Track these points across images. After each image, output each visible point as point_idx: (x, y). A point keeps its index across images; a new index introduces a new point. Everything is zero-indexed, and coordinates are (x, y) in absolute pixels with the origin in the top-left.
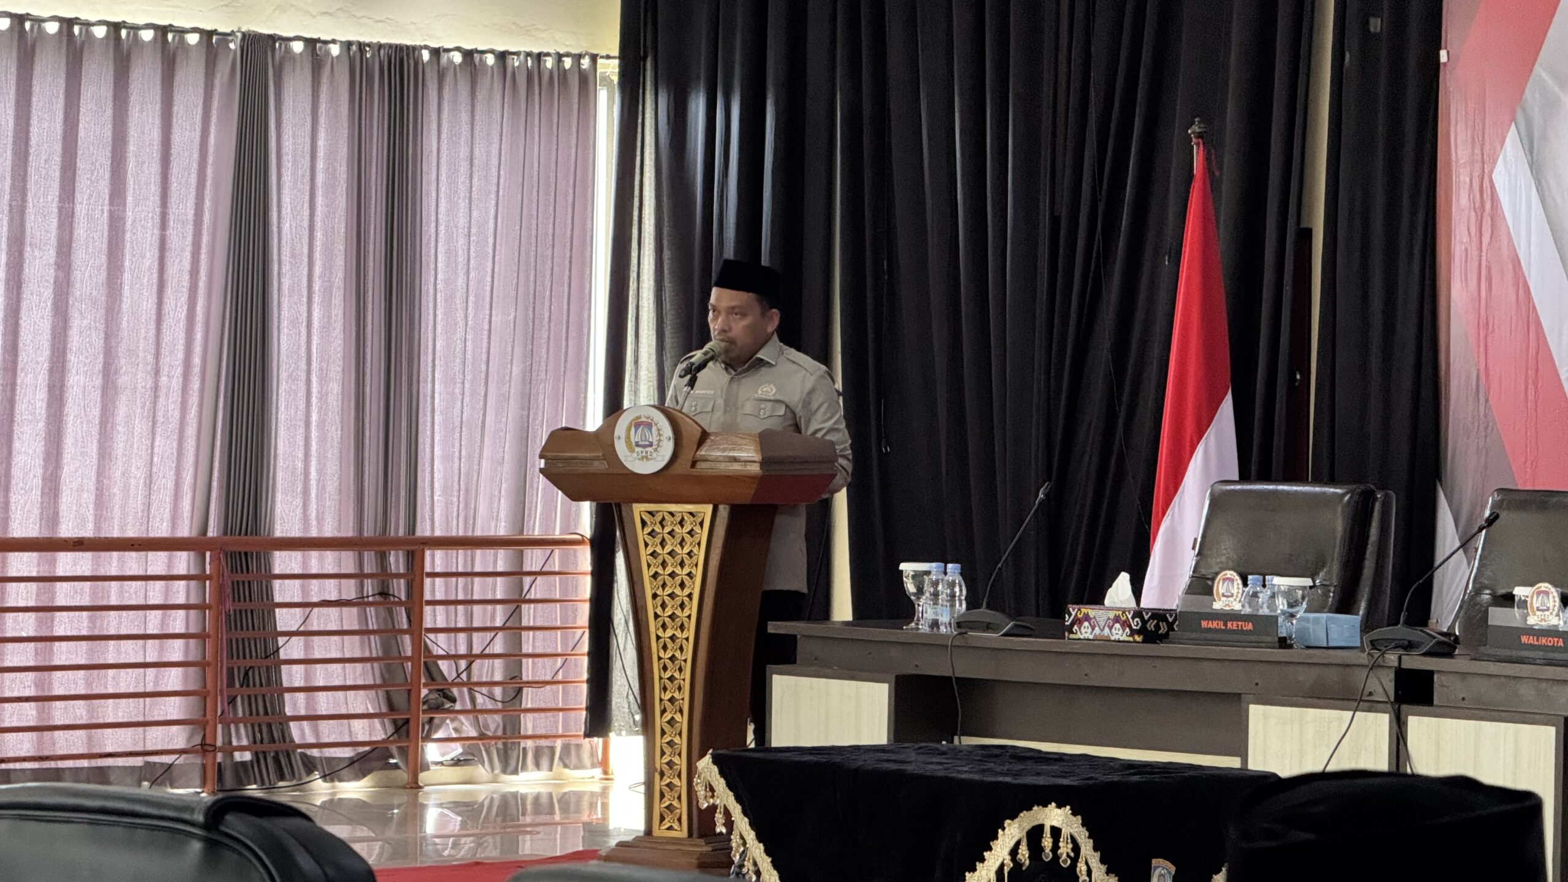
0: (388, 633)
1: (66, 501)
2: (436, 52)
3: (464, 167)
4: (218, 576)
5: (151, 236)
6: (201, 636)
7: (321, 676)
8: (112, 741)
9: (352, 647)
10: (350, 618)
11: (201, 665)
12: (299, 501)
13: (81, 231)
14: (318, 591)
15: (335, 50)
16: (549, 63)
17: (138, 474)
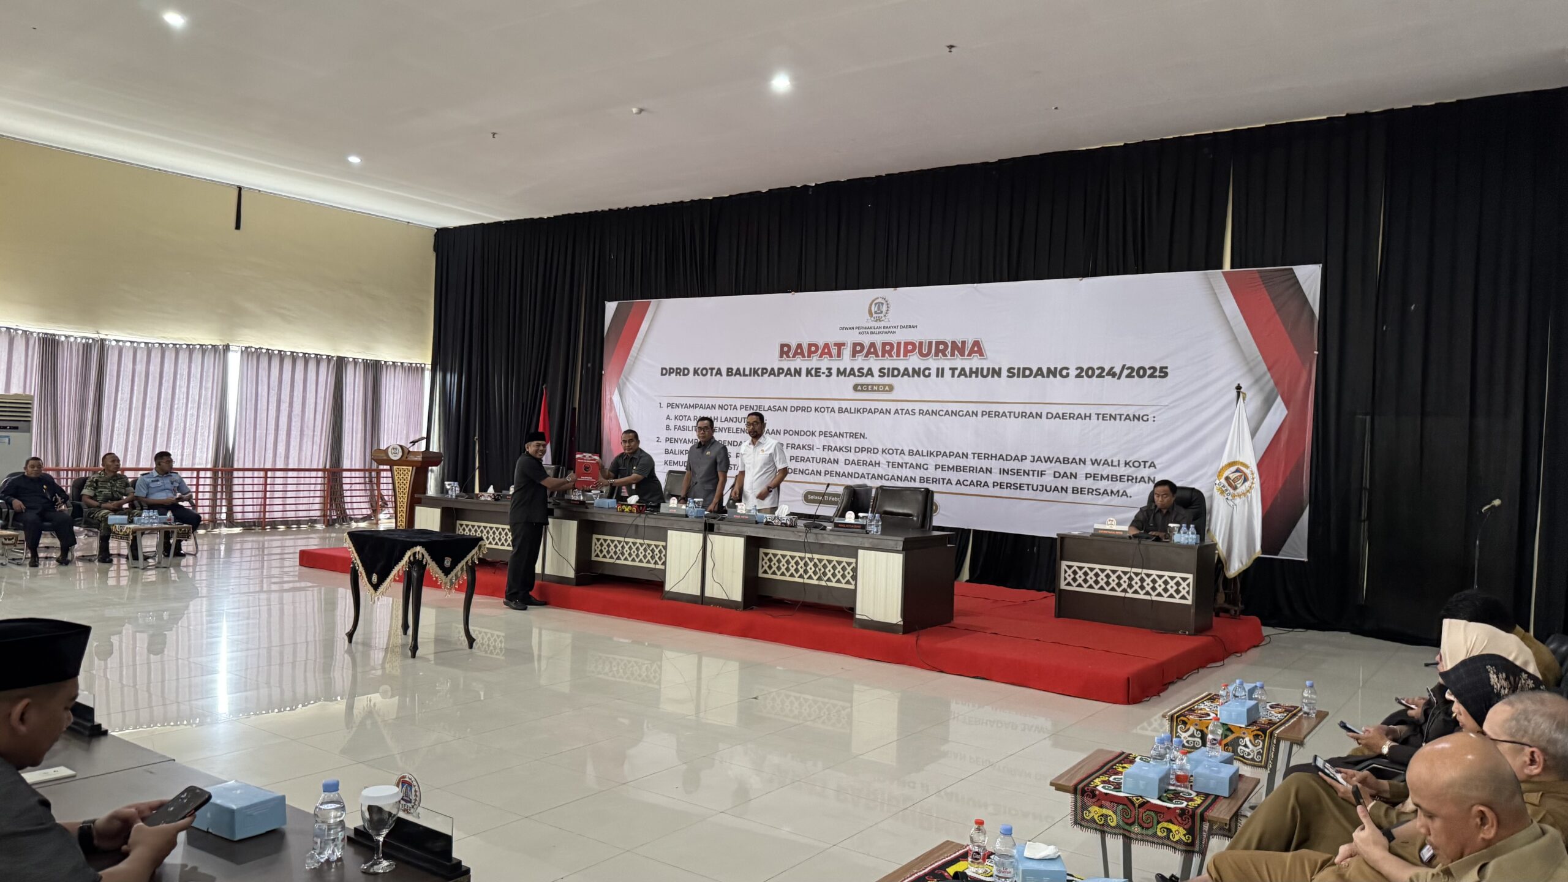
0: (372, 490)
1: (291, 460)
2: (385, 362)
3: (392, 387)
4: (328, 477)
5: (313, 400)
6: (324, 491)
7: (354, 499)
8: (301, 514)
9: (363, 493)
10: (362, 487)
11: (324, 497)
12: (350, 461)
13: (295, 399)
14: (354, 481)
15: (360, 361)
16: (414, 365)
17: (309, 454)
